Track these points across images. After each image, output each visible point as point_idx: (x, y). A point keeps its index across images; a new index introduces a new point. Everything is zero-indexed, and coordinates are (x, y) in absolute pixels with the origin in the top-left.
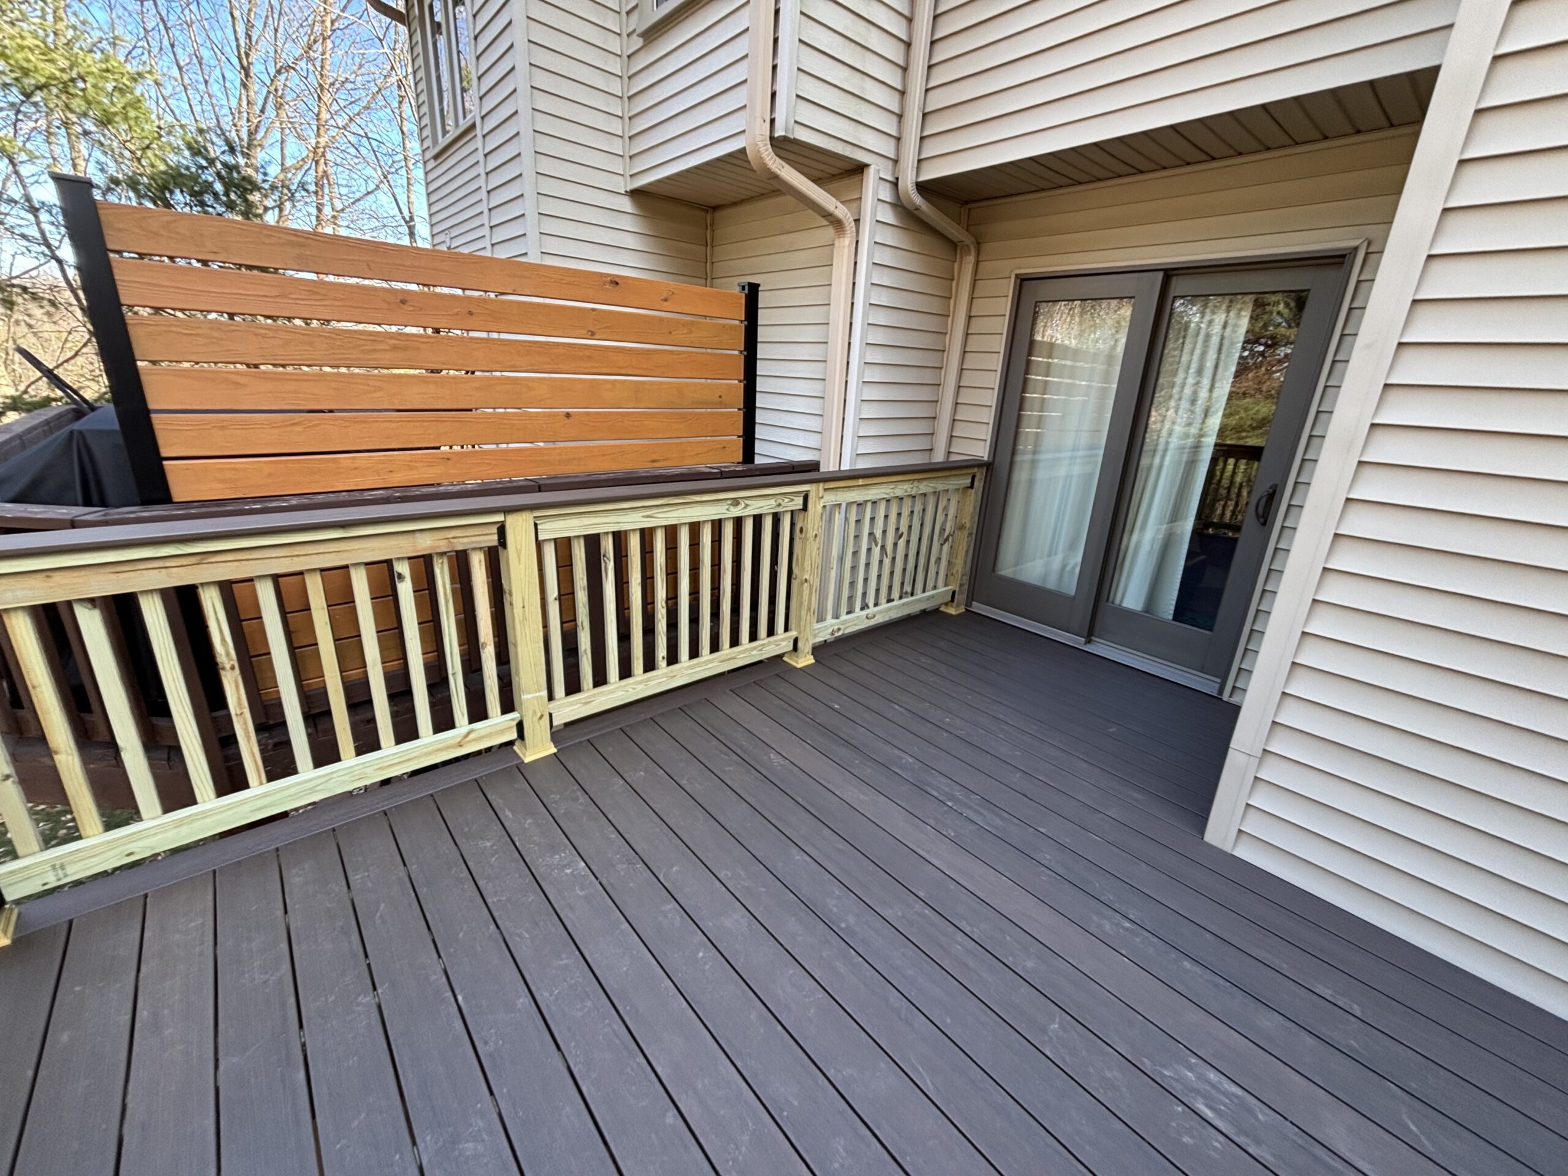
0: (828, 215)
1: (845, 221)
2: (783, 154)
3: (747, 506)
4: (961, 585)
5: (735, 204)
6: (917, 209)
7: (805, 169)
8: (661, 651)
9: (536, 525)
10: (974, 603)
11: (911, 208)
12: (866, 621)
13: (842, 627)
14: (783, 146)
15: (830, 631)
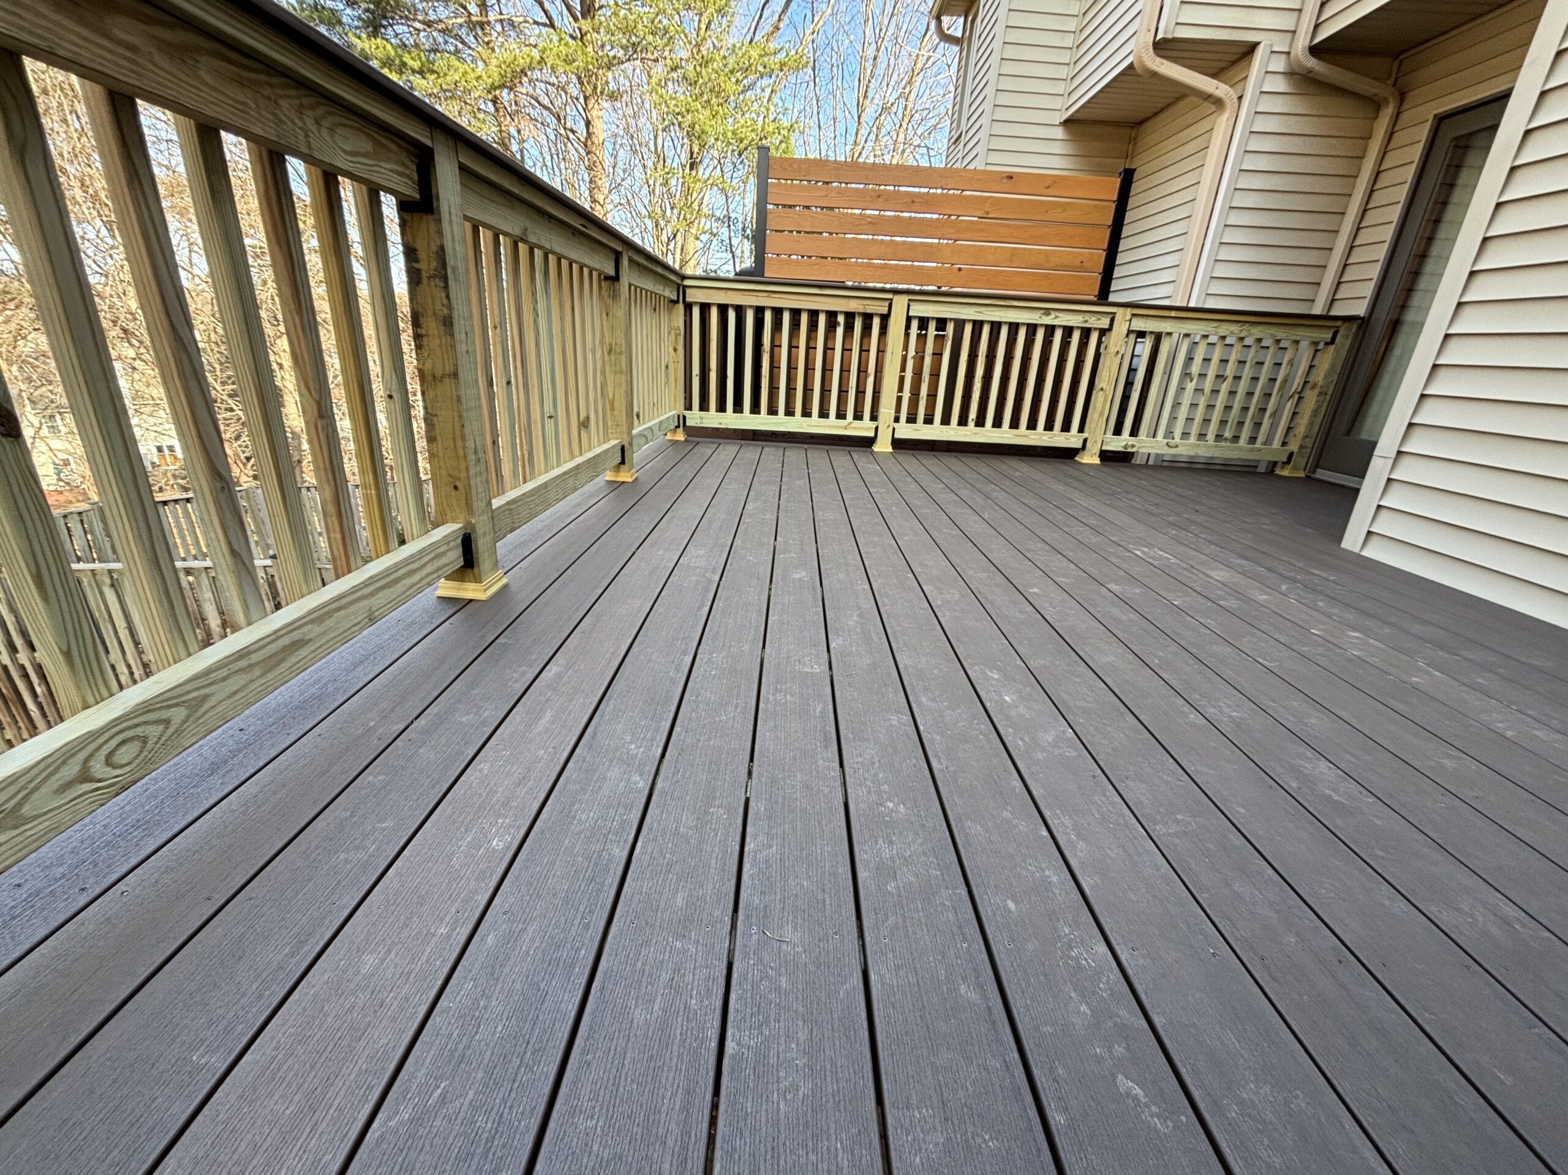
0: (1208, 97)
1: (1225, 98)
2: (1168, 53)
3: (1057, 317)
4: (1301, 447)
5: (1156, 114)
6: (1310, 72)
7: (1188, 62)
8: (973, 414)
9: (909, 306)
10: (1319, 470)
11: (1303, 72)
12: (1166, 448)
13: (1137, 445)
14: (1164, 47)
15: (1124, 443)
